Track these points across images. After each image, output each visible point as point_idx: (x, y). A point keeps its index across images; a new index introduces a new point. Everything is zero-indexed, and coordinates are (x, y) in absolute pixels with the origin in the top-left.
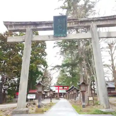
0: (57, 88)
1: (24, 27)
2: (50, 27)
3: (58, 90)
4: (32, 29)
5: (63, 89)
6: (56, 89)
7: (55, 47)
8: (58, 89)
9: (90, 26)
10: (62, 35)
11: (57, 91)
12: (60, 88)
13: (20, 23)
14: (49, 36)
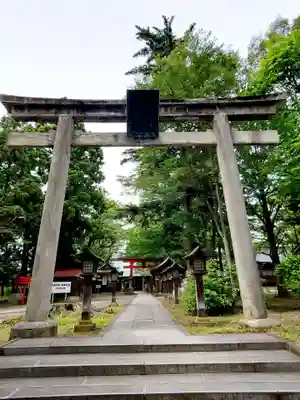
0: (128, 264)
1: (53, 111)
2: (119, 114)
3: (129, 269)
4: (73, 117)
5: (144, 267)
6: (125, 267)
7: (125, 161)
8: (131, 267)
9: (212, 117)
10: (147, 135)
11: (127, 273)
12: (135, 264)
13: (43, 102)
14: (116, 136)
